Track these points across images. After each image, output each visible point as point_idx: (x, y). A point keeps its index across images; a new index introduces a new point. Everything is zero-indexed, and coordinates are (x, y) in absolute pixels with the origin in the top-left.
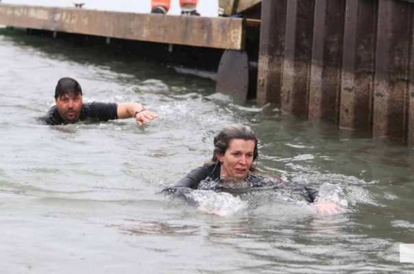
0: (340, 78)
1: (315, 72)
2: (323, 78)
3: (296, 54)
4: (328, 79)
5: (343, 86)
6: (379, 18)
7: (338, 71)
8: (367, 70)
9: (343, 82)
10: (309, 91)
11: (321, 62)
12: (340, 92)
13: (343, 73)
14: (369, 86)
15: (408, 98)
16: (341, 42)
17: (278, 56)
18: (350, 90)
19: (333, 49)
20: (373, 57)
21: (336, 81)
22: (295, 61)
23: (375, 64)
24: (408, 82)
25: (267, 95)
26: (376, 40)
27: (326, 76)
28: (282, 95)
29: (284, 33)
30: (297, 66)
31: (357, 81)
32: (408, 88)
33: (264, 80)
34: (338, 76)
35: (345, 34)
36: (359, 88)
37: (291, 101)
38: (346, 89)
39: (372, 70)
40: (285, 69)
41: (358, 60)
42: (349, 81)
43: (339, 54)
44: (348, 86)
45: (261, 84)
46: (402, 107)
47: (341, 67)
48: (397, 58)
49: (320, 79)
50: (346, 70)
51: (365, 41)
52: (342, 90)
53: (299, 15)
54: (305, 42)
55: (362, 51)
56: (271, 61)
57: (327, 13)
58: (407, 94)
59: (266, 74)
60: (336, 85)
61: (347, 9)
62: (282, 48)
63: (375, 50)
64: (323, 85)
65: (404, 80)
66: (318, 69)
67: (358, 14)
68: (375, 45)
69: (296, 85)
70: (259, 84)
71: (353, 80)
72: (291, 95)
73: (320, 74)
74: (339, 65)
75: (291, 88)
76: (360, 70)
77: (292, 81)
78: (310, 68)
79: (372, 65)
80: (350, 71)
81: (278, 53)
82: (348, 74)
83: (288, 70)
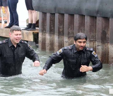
0: (64, 38)
1: (56, 37)
2: (58, 39)
3: (50, 32)
4: (60, 39)
5: (65, 41)
6: (75, 20)
7: (63, 37)
8: (71, 36)
9: (64, 40)
10: (54, 43)
11: (58, 34)
12: (64, 43)
13: (64, 37)
14: (72, 41)
16: (63, 28)
18: (66, 42)
19: (61, 30)
20: (73, 32)
21: (62, 39)
22: (50, 34)
23: (74, 34)
25: (42, 45)
26: (74, 27)
27: (59, 38)
28: (46, 44)
29: (46, 26)
30: (50, 35)
31: (69, 39)
33: (40, 40)
34: (63, 38)
35: (65, 25)
36: (69, 41)
37: (49, 46)
38: (65, 42)
39: (73, 36)
40: (47, 36)
41: (69, 33)
42: (66, 39)
43: (63, 31)
44: (66, 41)
45: (40, 41)
47: (64, 35)
49: (57, 39)
50: (65, 36)
51: (71, 27)
52: (64, 42)
53: (50, 20)
54: (53, 28)
55: (70, 30)
56: (42, 34)
57: (59, 19)
59: (41, 38)
60: (62, 41)
61: (65, 18)
62: (46, 30)
63: (74, 30)
64: (58, 41)
66: (57, 36)
67: (68, 19)
68: (74, 28)
69: (50, 41)
70: (39, 41)
71: (67, 39)
72: (49, 44)
73: (57, 37)
74: (63, 34)
75: (49, 42)
76: (69, 36)
77: (49, 40)
78: (54, 36)
79: (73, 34)
80: (67, 36)
81: (45, 32)
82: (66, 37)
83: (48, 37)
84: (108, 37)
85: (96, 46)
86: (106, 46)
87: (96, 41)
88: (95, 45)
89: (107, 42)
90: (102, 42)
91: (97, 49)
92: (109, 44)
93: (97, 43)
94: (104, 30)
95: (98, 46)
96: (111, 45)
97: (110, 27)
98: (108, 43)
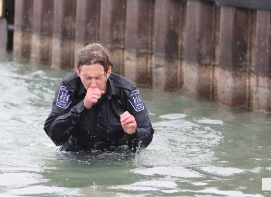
1: (55, 43)
2: (61, 48)
3: (42, 31)
7: (72, 42)
9: (76, 50)
11: (60, 36)
13: (76, 44)
15: (123, 61)
16: (74, 21)
17: (28, 32)
19: (68, 27)
21: (71, 49)
22: (41, 35)
24: (123, 49)
26: (99, 20)
27: (64, 46)
30: (42, 40)
32: (123, 53)
34: (72, 46)
35: (77, 15)
41: (87, 33)
46: (119, 68)
48: (115, 33)
50: (78, 41)
51: (92, 20)
52: (75, 56)
55: (89, 27)
56: (23, 36)
58: (123, 58)
60: (71, 52)
63: (99, 26)
65: (120, 48)
69: (42, 52)
73: (59, 44)
74: (73, 38)
77: (38, 50)
81: (28, 30)
83: (36, 42)
84: (181, 45)
85: (151, 68)
86: (176, 68)
87: (152, 54)
88: (151, 64)
89: (180, 57)
90: (166, 58)
91: (154, 74)
92: (184, 63)
93: (154, 61)
94: (172, 28)
95: (158, 66)
96: (188, 65)
97: (188, 23)
98: (182, 59)
